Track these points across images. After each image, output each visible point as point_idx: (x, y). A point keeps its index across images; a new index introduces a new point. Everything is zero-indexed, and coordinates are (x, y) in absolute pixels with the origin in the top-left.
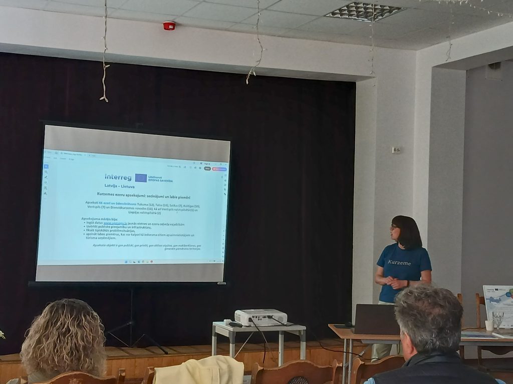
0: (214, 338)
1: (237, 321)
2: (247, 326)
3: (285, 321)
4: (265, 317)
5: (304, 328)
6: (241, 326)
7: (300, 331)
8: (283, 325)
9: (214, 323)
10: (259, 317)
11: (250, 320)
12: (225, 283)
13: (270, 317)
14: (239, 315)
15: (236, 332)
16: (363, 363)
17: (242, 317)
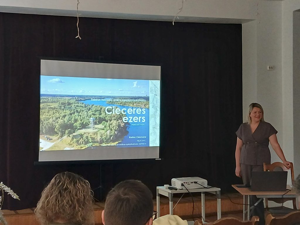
0: (158, 198)
1: (173, 186)
2: (180, 189)
3: (206, 185)
4: (192, 183)
5: (220, 189)
6: (177, 189)
7: (216, 192)
8: (205, 188)
9: (158, 187)
10: (188, 183)
11: (182, 185)
12: (160, 159)
13: (196, 183)
14: (174, 182)
15: (174, 194)
16: (274, 218)
17: (177, 182)
